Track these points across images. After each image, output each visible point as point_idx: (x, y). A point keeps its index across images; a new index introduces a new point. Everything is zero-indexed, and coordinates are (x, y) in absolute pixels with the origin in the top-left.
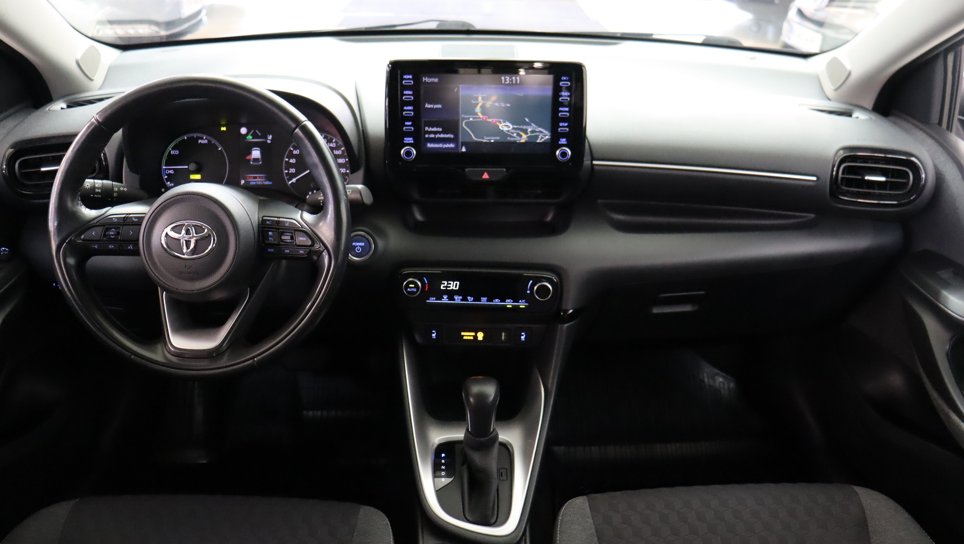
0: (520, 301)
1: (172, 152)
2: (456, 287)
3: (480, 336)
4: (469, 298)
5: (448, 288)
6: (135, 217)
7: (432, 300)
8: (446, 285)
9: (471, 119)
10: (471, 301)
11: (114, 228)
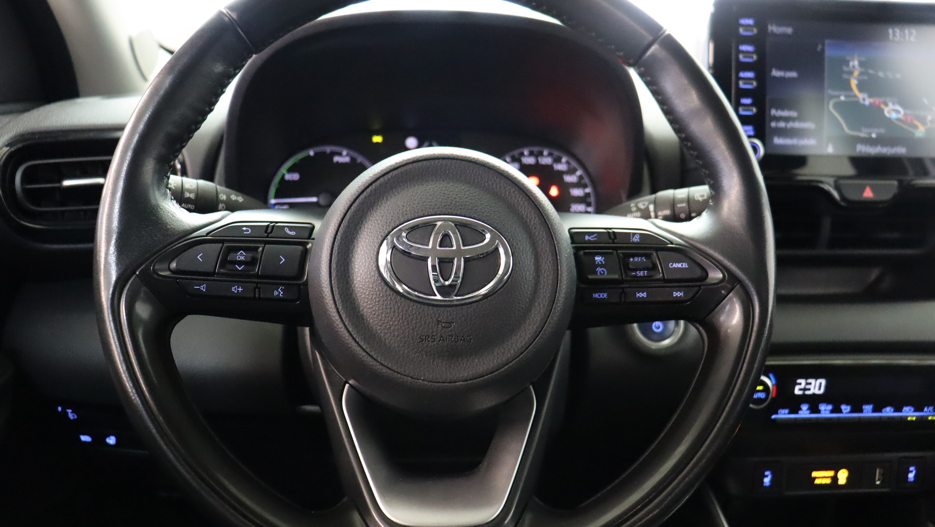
0: (926, 409)
1: (288, 177)
2: (820, 389)
3: (843, 476)
4: (843, 407)
5: (807, 393)
6: (291, 228)
7: (783, 414)
8: (802, 386)
9: (842, 98)
10: (846, 413)
11: (245, 249)
